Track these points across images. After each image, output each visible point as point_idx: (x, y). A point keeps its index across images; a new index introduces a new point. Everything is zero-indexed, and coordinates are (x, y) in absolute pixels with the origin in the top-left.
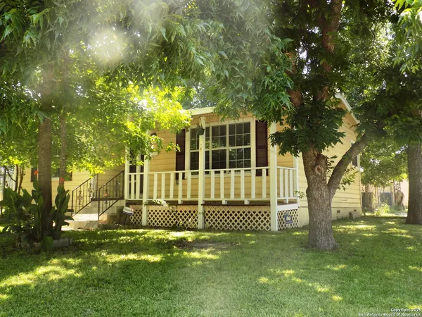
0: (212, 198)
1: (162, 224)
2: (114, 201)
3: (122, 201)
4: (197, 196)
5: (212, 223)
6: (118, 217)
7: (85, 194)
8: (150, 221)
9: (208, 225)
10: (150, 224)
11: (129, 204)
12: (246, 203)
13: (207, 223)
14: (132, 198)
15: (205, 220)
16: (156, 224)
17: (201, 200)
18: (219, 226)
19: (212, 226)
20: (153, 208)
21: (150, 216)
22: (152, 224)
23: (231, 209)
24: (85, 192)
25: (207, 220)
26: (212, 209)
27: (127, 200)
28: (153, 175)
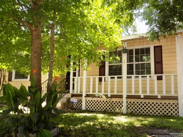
0: (133, 93)
1: (96, 109)
2: (64, 94)
3: (68, 94)
4: (122, 92)
5: (132, 110)
6: (67, 104)
7: (44, 90)
8: (87, 107)
9: (129, 111)
10: (87, 109)
11: (73, 96)
12: (159, 97)
13: (129, 110)
14: (75, 93)
15: (128, 108)
16: (91, 109)
17: (125, 95)
18: (138, 112)
19: (132, 112)
20: (90, 99)
21: (87, 104)
22: (88, 109)
23: (147, 101)
24: (44, 88)
25: (129, 108)
26: (132, 100)
27: (71, 94)
28: (90, 78)
